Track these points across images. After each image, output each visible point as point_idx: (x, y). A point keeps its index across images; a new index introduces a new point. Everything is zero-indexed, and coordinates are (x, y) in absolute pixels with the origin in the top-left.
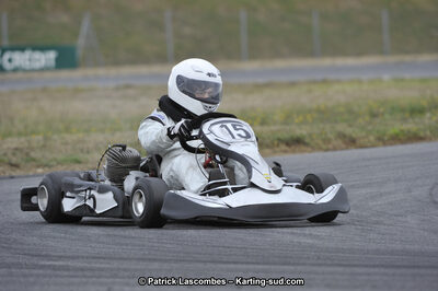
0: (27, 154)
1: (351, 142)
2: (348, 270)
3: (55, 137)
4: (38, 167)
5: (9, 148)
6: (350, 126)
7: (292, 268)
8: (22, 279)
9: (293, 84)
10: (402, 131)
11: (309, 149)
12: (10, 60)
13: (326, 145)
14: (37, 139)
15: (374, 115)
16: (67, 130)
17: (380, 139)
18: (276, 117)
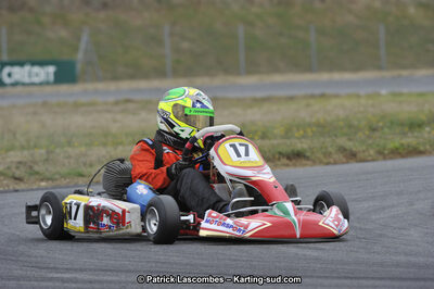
0: (31, 167)
1: (352, 156)
2: (355, 282)
3: (58, 150)
4: (42, 180)
5: (12, 162)
6: (350, 140)
9: (291, 98)
10: (402, 145)
11: (309, 162)
12: (9, 75)
13: (326, 159)
14: (40, 153)
15: (374, 130)
16: (69, 143)
17: (380, 153)
18: (275, 131)
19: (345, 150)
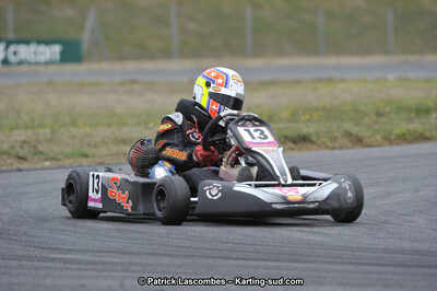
0: (35, 147)
1: (358, 141)
2: (358, 268)
3: (62, 131)
4: (46, 160)
5: (16, 141)
6: (356, 124)
7: (303, 265)
8: (34, 272)
9: (298, 82)
10: (408, 131)
11: (315, 147)
12: (15, 53)
13: (332, 143)
14: (44, 132)
15: (380, 114)
16: (74, 123)
17: (386, 138)
18: (281, 115)
19: (351, 135)
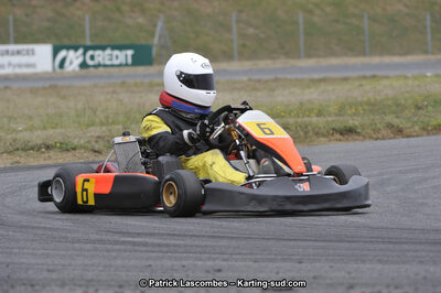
0: (109, 141)
1: (399, 132)
2: (397, 247)
5: (92, 137)
6: (397, 117)
7: (347, 245)
8: (105, 254)
9: (346, 79)
11: (360, 138)
13: (375, 134)
14: (117, 128)
15: (418, 108)
17: (424, 129)
18: (331, 109)
19: (393, 126)
